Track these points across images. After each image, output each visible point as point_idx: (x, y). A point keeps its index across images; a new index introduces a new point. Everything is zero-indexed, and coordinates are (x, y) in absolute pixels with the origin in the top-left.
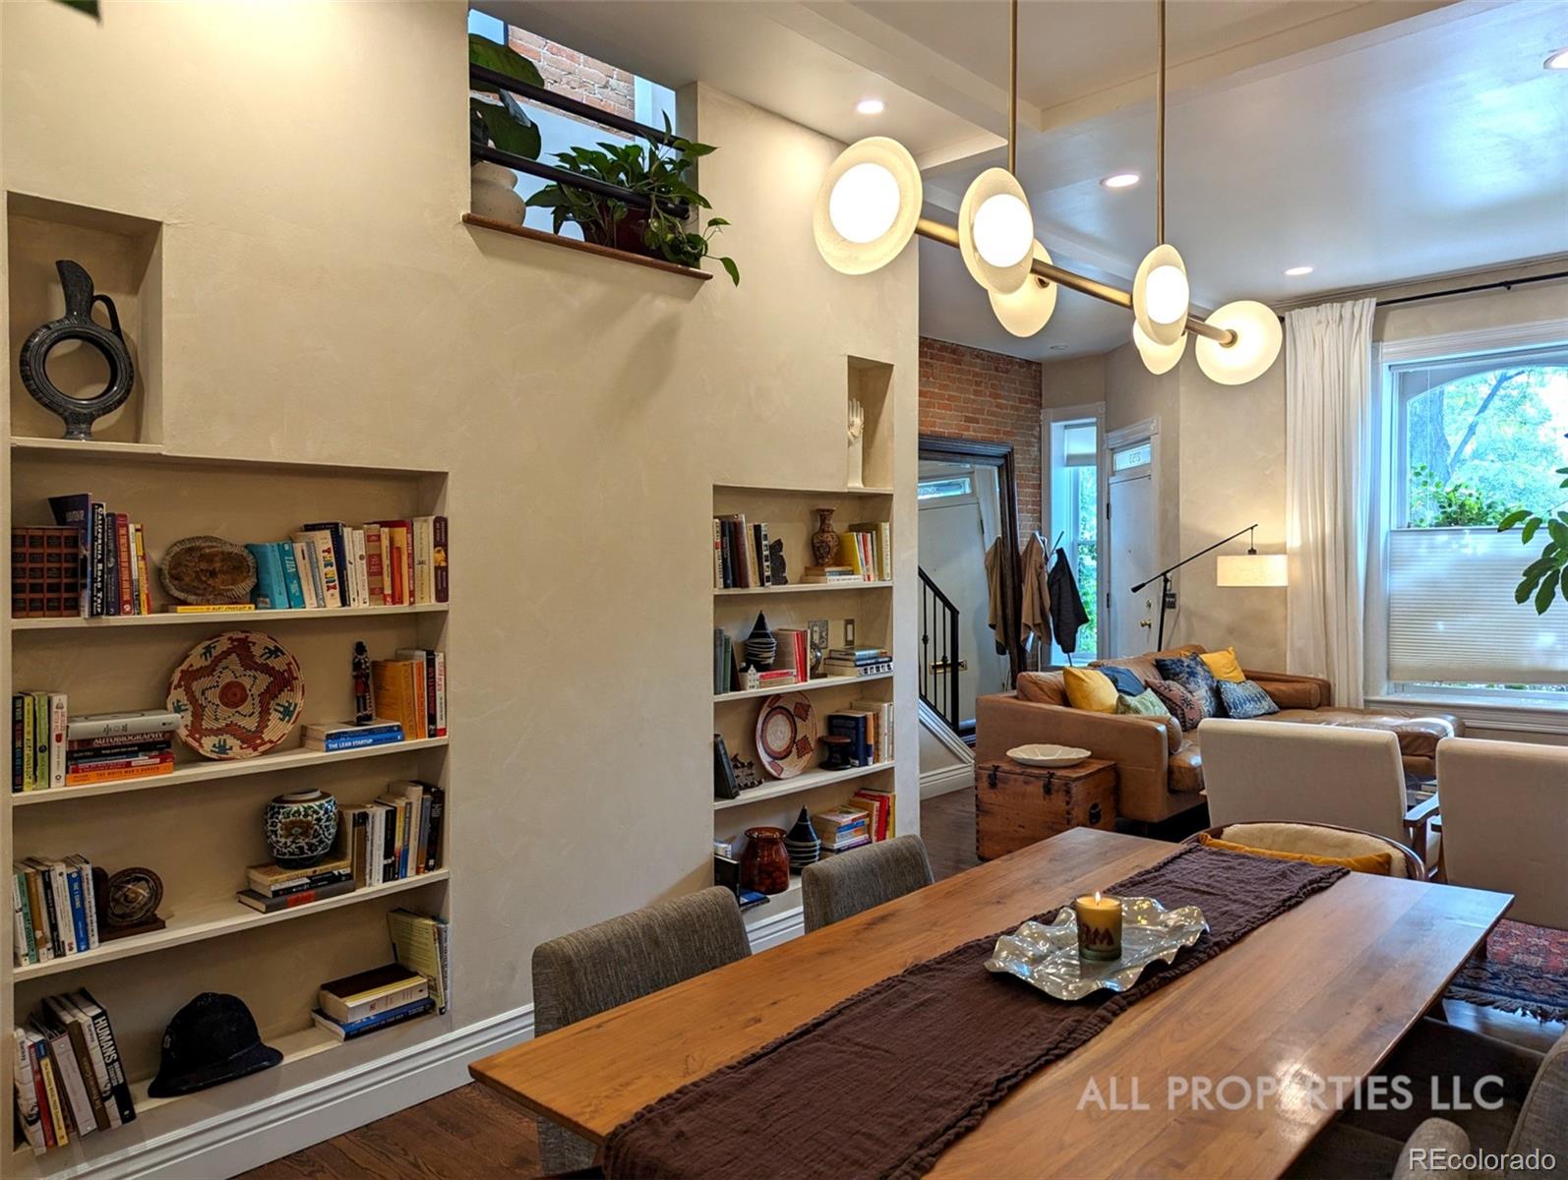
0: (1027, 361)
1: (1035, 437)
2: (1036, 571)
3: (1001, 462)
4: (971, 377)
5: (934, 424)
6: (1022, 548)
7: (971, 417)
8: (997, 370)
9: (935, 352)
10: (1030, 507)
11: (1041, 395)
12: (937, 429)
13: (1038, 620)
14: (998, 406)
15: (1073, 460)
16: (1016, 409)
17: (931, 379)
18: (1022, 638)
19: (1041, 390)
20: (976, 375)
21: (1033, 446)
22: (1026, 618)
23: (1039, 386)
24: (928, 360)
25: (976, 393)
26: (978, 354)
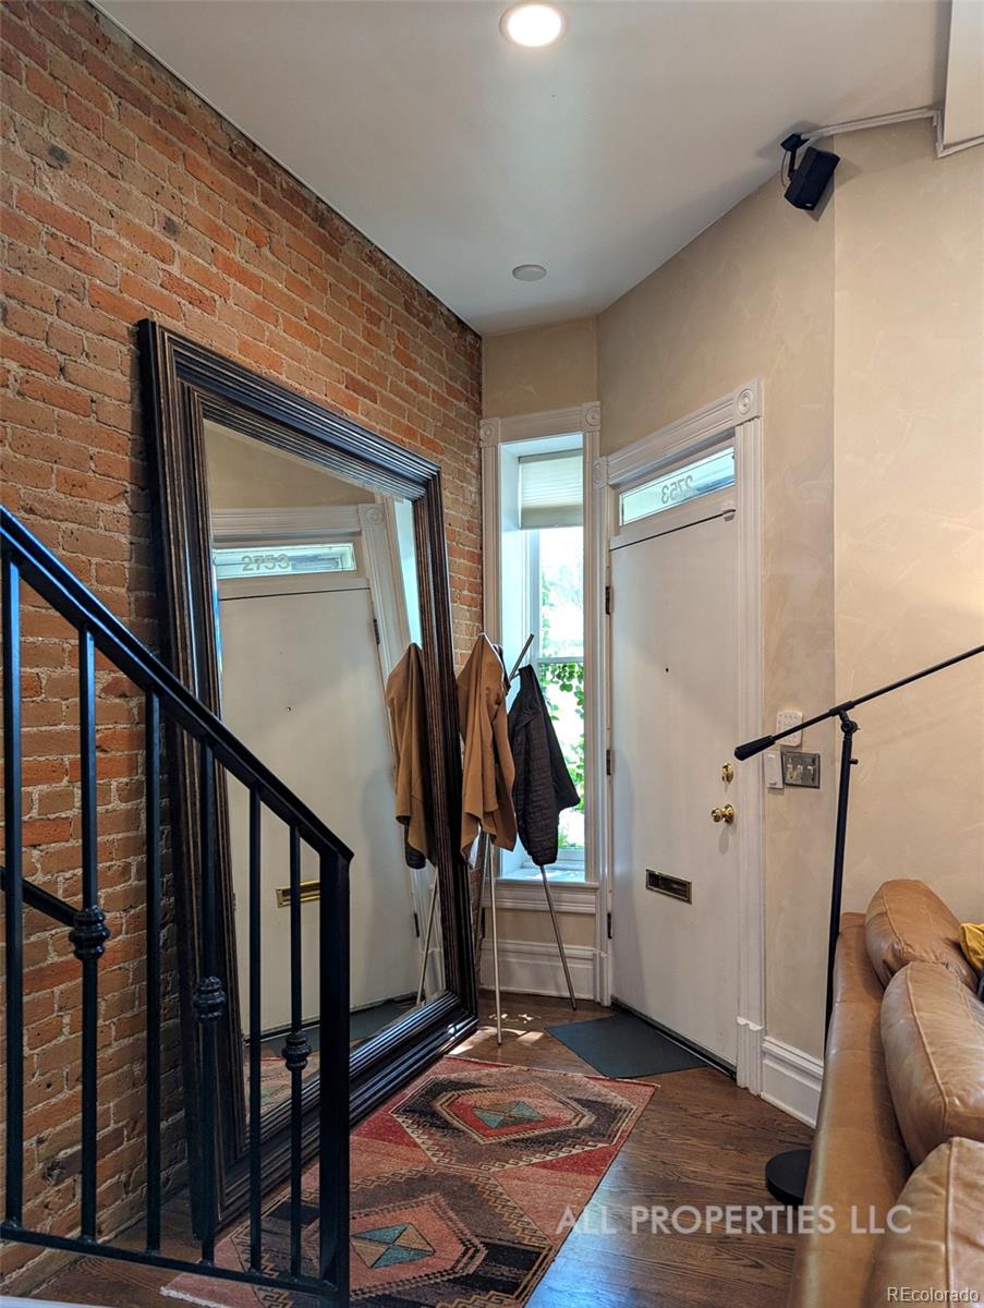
0: (459, 321)
1: (472, 466)
2: (489, 707)
3: (419, 492)
4: (359, 298)
5: (275, 364)
6: (458, 668)
7: (358, 382)
8: (408, 307)
9: (277, 193)
10: (466, 592)
11: (480, 394)
12: (283, 378)
13: (493, 806)
14: (412, 382)
15: (535, 518)
16: (444, 402)
17: (265, 250)
18: (463, 845)
19: (480, 385)
20: (368, 297)
21: (471, 484)
22: (471, 803)
23: (477, 376)
24: (258, 201)
25: (368, 335)
26: (374, 256)
